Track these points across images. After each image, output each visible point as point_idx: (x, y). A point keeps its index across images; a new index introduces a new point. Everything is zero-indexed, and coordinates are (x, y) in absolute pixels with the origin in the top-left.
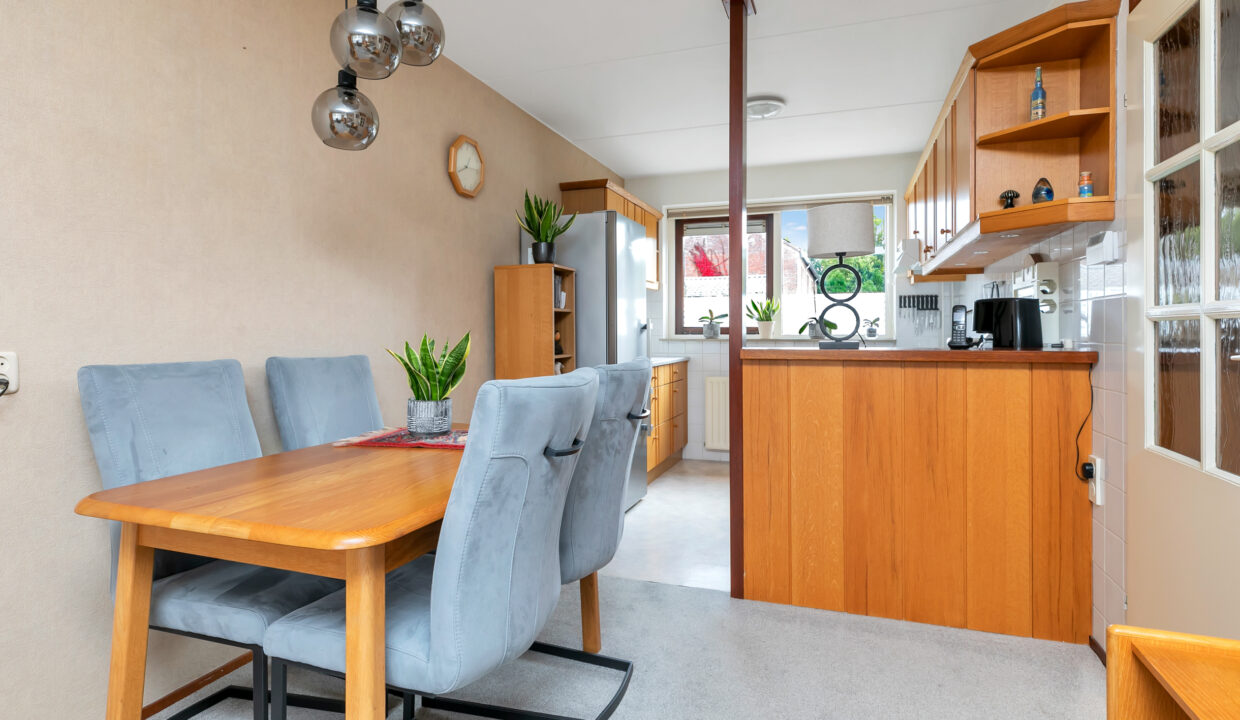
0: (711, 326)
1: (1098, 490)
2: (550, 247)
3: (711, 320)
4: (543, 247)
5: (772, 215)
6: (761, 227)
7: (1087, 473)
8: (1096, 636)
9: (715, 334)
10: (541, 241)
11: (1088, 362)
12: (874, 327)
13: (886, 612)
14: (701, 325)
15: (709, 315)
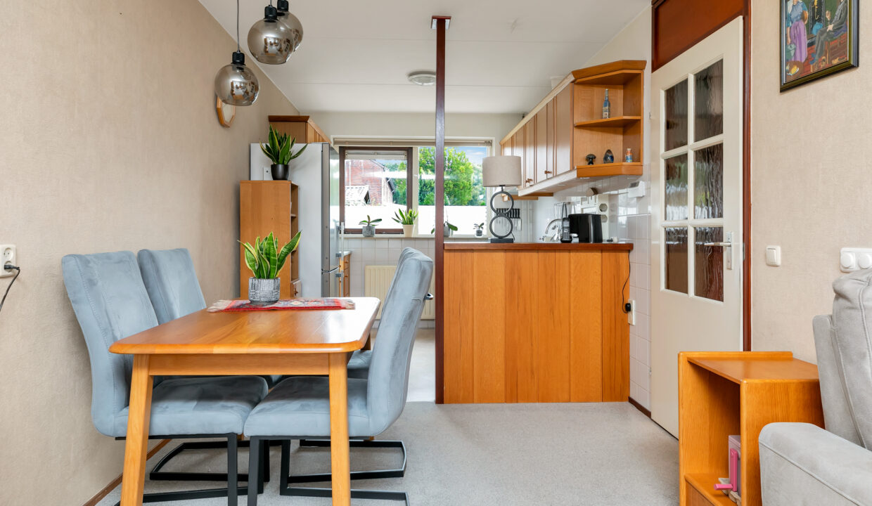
0: (369, 228)
1: (633, 317)
2: (286, 168)
3: (369, 223)
4: (280, 167)
5: (412, 148)
6: (404, 156)
7: (628, 308)
8: (632, 396)
9: (372, 234)
10: (278, 163)
11: (628, 248)
12: (481, 229)
13: (528, 399)
14: (361, 227)
15: (367, 220)
